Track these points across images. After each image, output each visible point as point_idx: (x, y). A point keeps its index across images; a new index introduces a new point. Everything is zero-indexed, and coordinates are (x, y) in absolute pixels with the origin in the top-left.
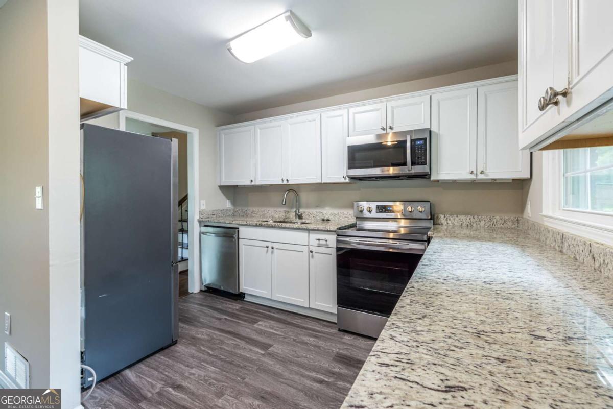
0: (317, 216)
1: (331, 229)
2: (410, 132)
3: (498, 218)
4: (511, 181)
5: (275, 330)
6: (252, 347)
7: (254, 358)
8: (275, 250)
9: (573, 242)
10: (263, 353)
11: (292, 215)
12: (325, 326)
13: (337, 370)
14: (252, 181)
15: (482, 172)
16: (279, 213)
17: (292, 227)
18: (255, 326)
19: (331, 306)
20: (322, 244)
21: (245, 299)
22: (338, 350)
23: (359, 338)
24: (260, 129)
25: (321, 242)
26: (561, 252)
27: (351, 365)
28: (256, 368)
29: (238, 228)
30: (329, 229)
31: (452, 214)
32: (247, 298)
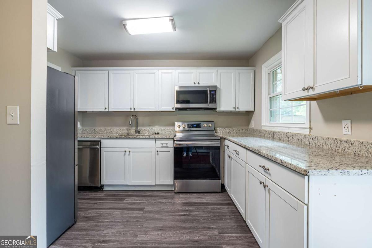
0: (150, 131)
1: (170, 137)
2: (208, 87)
3: (240, 128)
4: (245, 112)
5: (139, 201)
6: (133, 212)
7: (139, 216)
8: (131, 153)
9: (279, 133)
10: (142, 212)
11: (133, 131)
12: (166, 193)
13: (187, 209)
14: (106, 108)
15: (238, 108)
16: (123, 130)
17: (145, 137)
18: (124, 201)
19: (169, 181)
20: (164, 146)
21: (104, 190)
22: (181, 201)
23: (187, 194)
24: (113, 74)
25: (164, 145)
26: (273, 138)
27: (192, 205)
28: (145, 219)
29: (100, 141)
30: (169, 137)
31: (222, 127)
32: (106, 188)
